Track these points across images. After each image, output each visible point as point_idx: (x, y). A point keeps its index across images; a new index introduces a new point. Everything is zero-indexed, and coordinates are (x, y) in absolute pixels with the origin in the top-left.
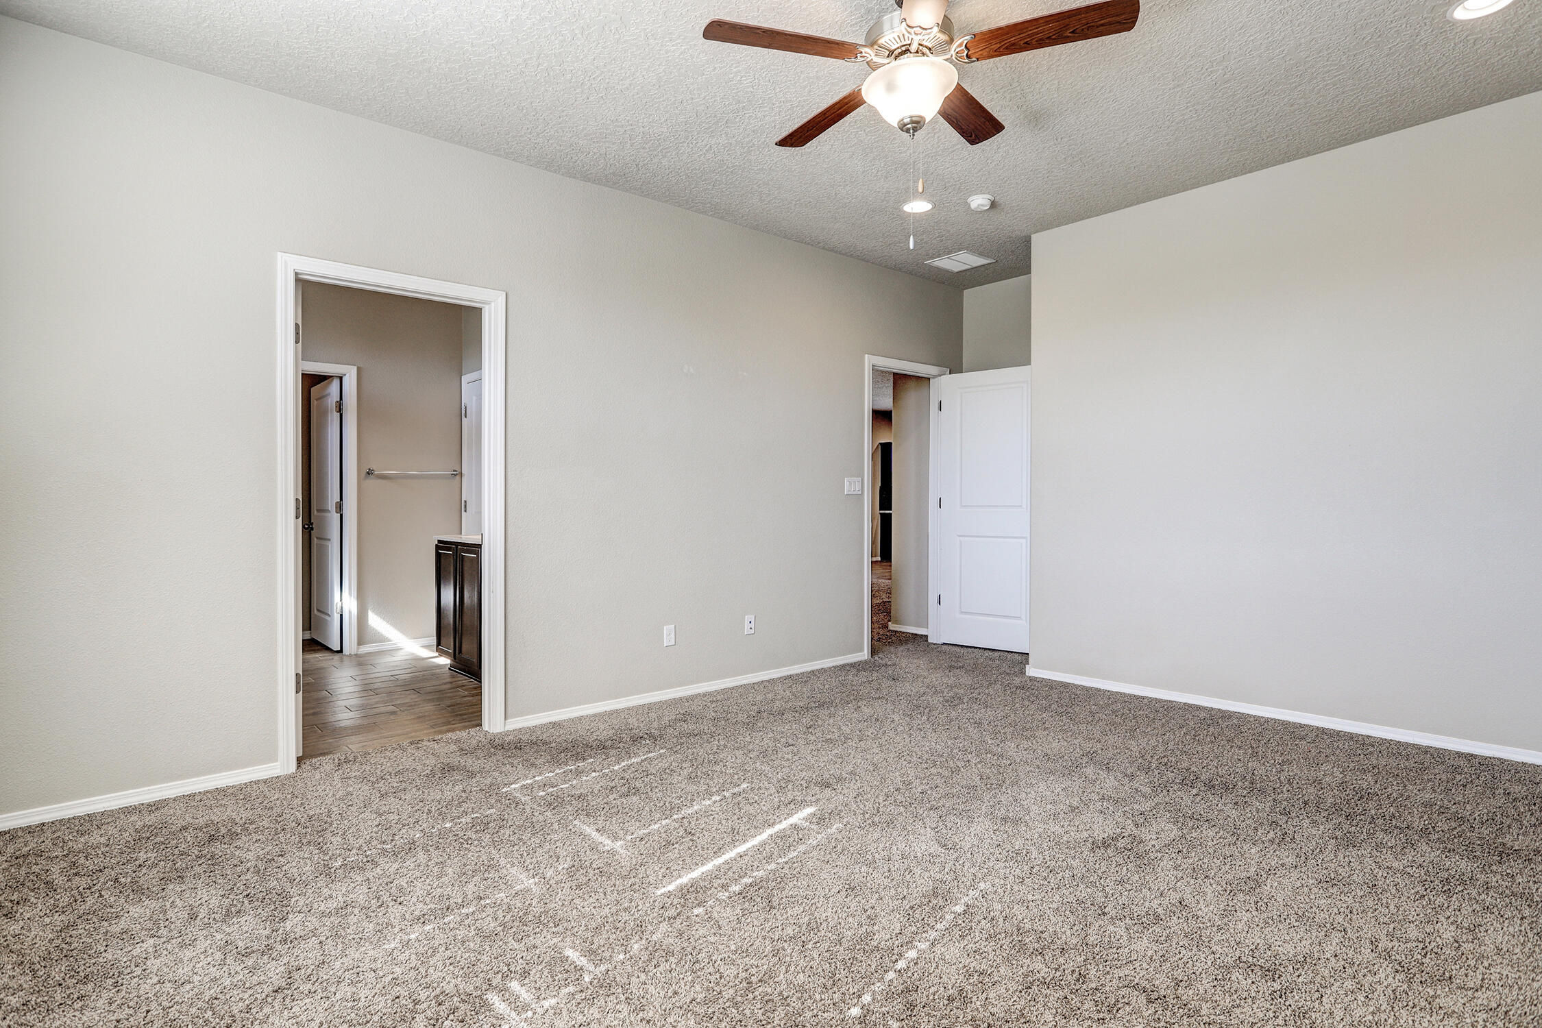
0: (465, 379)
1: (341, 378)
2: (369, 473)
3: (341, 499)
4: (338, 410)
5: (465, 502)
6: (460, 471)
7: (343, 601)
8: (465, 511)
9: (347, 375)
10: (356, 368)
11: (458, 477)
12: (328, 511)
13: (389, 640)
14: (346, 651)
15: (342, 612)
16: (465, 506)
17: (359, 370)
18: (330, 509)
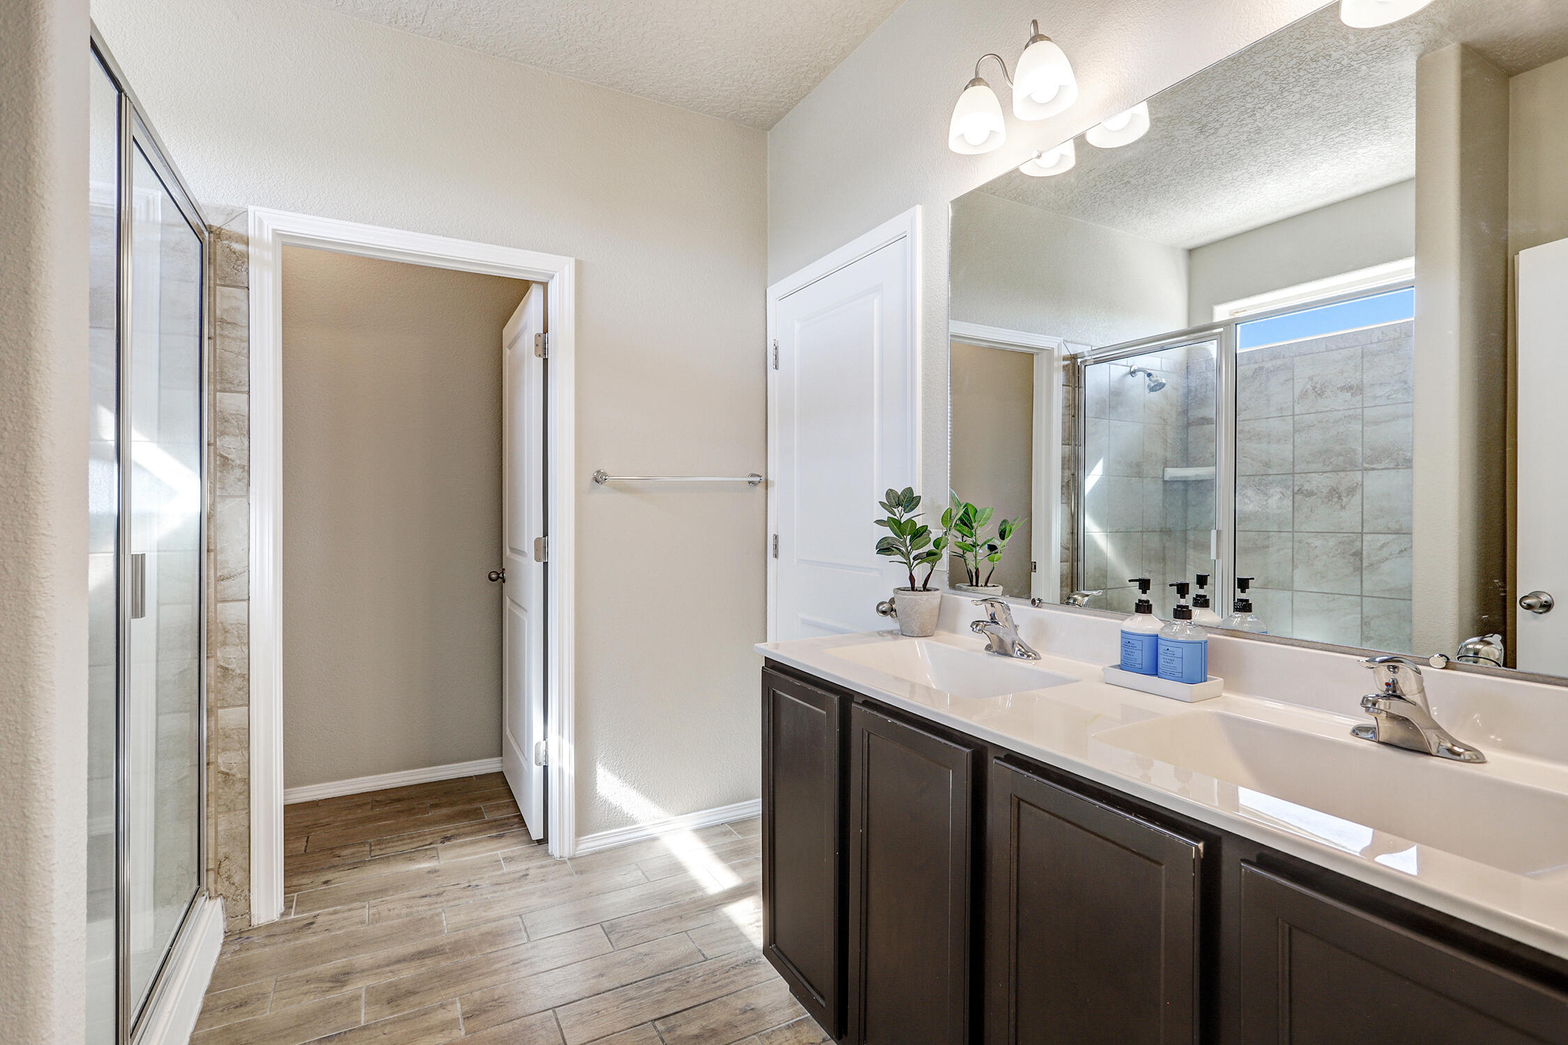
0: (774, 292)
1: (545, 285)
2: (599, 479)
3: (546, 534)
4: (541, 353)
5: (776, 537)
6: (762, 473)
7: (549, 739)
8: (776, 556)
9: (557, 276)
10: (572, 261)
11: (760, 488)
12: (521, 553)
13: (634, 822)
14: (554, 846)
15: (546, 761)
16: (776, 546)
17: (579, 266)
18: (526, 551)
